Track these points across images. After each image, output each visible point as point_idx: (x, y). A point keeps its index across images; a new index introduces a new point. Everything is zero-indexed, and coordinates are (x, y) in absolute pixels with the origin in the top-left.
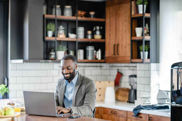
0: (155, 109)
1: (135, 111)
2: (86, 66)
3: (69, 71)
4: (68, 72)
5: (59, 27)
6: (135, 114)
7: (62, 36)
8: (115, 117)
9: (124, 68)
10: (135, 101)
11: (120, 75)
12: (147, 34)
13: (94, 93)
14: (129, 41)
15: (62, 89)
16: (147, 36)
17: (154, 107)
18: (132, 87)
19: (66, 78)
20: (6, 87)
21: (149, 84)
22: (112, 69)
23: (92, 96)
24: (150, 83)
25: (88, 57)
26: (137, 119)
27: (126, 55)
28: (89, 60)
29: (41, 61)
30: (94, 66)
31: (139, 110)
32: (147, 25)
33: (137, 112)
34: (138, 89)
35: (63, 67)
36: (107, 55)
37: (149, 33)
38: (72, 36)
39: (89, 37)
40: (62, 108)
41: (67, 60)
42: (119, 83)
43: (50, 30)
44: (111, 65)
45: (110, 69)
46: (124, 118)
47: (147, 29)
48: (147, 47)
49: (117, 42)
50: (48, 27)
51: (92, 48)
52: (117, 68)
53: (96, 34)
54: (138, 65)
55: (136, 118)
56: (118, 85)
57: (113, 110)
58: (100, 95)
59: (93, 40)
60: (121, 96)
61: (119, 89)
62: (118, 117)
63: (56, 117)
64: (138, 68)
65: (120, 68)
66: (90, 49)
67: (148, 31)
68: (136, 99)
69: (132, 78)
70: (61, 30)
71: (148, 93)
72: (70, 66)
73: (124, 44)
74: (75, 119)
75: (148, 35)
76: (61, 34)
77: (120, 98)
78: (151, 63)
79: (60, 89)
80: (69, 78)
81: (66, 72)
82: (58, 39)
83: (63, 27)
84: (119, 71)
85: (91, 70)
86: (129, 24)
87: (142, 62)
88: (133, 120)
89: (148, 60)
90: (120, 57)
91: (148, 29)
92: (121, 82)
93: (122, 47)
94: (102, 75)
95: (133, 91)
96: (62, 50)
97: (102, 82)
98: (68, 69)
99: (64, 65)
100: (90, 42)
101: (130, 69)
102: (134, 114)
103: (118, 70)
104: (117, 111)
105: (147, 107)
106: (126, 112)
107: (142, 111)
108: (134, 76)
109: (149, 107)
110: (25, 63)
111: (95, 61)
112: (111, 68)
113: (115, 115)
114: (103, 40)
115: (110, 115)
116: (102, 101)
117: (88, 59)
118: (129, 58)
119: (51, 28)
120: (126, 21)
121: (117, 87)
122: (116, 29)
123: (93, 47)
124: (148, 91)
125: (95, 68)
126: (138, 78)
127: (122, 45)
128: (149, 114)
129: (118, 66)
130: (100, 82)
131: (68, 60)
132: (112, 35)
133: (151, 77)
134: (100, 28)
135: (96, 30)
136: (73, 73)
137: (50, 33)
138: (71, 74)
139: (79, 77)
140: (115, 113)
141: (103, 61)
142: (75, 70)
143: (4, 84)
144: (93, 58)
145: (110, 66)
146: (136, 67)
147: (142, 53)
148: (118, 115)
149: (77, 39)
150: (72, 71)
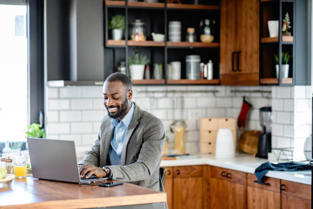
0: (293, 169)
1: (258, 173)
2: (187, 92)
3: (115, 101)
4: (113, 104)
5: (135, 22)
6: (258, 178)
7: (139, 38)
8: (229, 183)
9: (253, 95)
10: (269, 155)
11: (247, 107)
12: (287, 32)
13: (157, 141)
14: (256, 46)
15: (106, 134)
16: (288, 35)
17: (293, 166)
18: (264, 128)
19: (111, 114)
20: (41, 128)
21: (292, 125)
22: (236, 96)
23: (152, 146)
24: (294, 122)
25: (189, 75)
26: (262, 188)
27: (253, 72)
28: (191, 81)
29: (96, 83)
30: (201, 92)
31: (265, 171)
32: (287, 15)
33: (261, 174)
34: (273, 133)
35: (105, 94)
36: (222, 71)
37: (291, 31)
38: (158, 38)
39: (191, 39)
40: (94, 167)
41: (113, 83)
42: (246, 121)
43: (117, 28)
44: (233, 88)
45: (232, 97)
46: (242, 186)
47: (287, 24)
48: (287, 57)
49: (238, 46)
50: (114, 22)
51: (197, 58)
52: (243, 94)
53: (203, 33)
54: (274, 89)
55: (261, 186)
56: (244, 126)
57: (226, 171)
58: (210, 144)
59: (198, 45)
60: (248, 144)
61: (246, 132)
62: (232, 184)
63: (77, 184)
64: (273, 95)
65: (247, 95)
66: (193, 60)
67: (290, 27)
68: (270, 152)
69: (264, 113)
70: (137, 27)
71: (289, 139)
72: (117, 93)
73: (249, 50)
74: (109, 188)
75: (290, 34)
76: (137, 34)
77: (246, 148)
78: (295, 85)
79: (104, 134)
80: (115, 114)
81: (111, 102)
82: (130, 43)
83: (141, 22)
84: (246, 100)
85: (197, 98)
86: (257, 13)
87: (277, 85)
88: (256, 189)
89: (290, 81)
90: (243, 74)
91: (289, 23)
92: (249, 120)
93: (245, 57)
94: (216, 107)
95: (265, 137)
96: (139, 64)
97: (213, 120)
98: (114, 98)
99: (106, 91)
100: (191, 48)
101: (263, 97)
102: (256, 179)
103: (244, 98)
104: (232, 173)
105: (281, 167)
106: (245, 175)
107: (270, 174)
108: (267, 109)
109: (284, 166)
110: (68, 86)
111: (202, 81)
112: (233, 94)
113: (229, 179)
114: (215, 45)
115: (220, 179)
116: (210, 153)
117: (189, 78)
118: (257, 77)
119: (119, 25)
120: (252, 8)
121: (242, 128)
122: (236, 23)
123: (198, 56)
124: (290, 136)
125: (205, 94)
126: (273, 113)
127: (246, 52)
128: (281, 180)
129: (244, 92)
130: (210, 120)
131: (116, 82)
132: (230, 35)
133: (295, 111)
134: (211, 22)
135: (205, 26)
136: (122, 105)
137: (117, 34)
138: (118, 107)
139: (135, 112)
140: (229, 176)
141: (216, 81)
142: (126, 101)
143: (39, 123)
144: (197, 77)
145: (232, 92)
146: (270, 92)
147: (277, 66)
148: (232, 180)
149: (166, 44)
150: (120, 102)
